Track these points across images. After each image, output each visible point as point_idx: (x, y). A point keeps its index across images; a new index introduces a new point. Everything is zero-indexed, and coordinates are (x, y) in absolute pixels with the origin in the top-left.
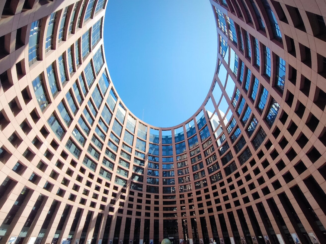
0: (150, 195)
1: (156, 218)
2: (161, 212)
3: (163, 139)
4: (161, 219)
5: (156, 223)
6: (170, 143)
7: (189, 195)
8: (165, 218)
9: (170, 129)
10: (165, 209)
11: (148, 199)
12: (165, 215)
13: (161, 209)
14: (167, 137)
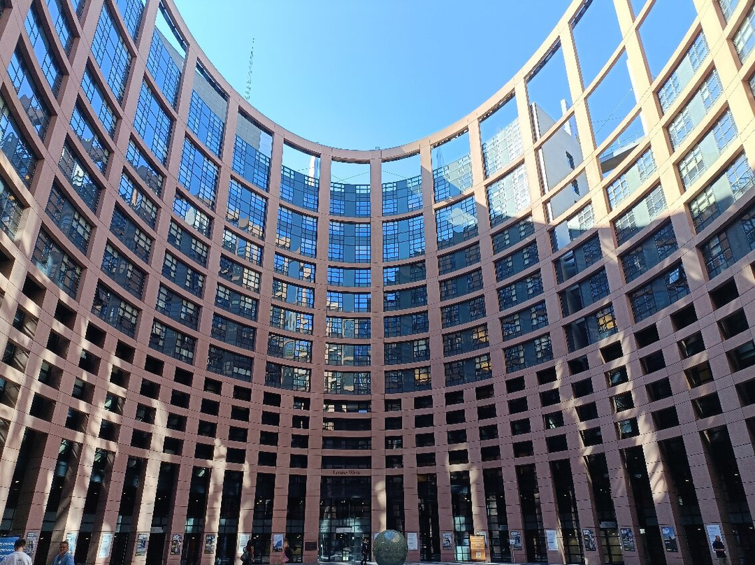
0: (279, 396)
1: (297, 471)
2: (314, 453)
3: (333, 193)
4: (314, 475)
5: (298, 485)
6: (360, 216)
7: (421, 402)
8: (329, 472)
9: (366, 158)
10: (328, 442)
11: (271, 409)
12: (327, 462)
13: (315, 441)
14: (350, 188)
